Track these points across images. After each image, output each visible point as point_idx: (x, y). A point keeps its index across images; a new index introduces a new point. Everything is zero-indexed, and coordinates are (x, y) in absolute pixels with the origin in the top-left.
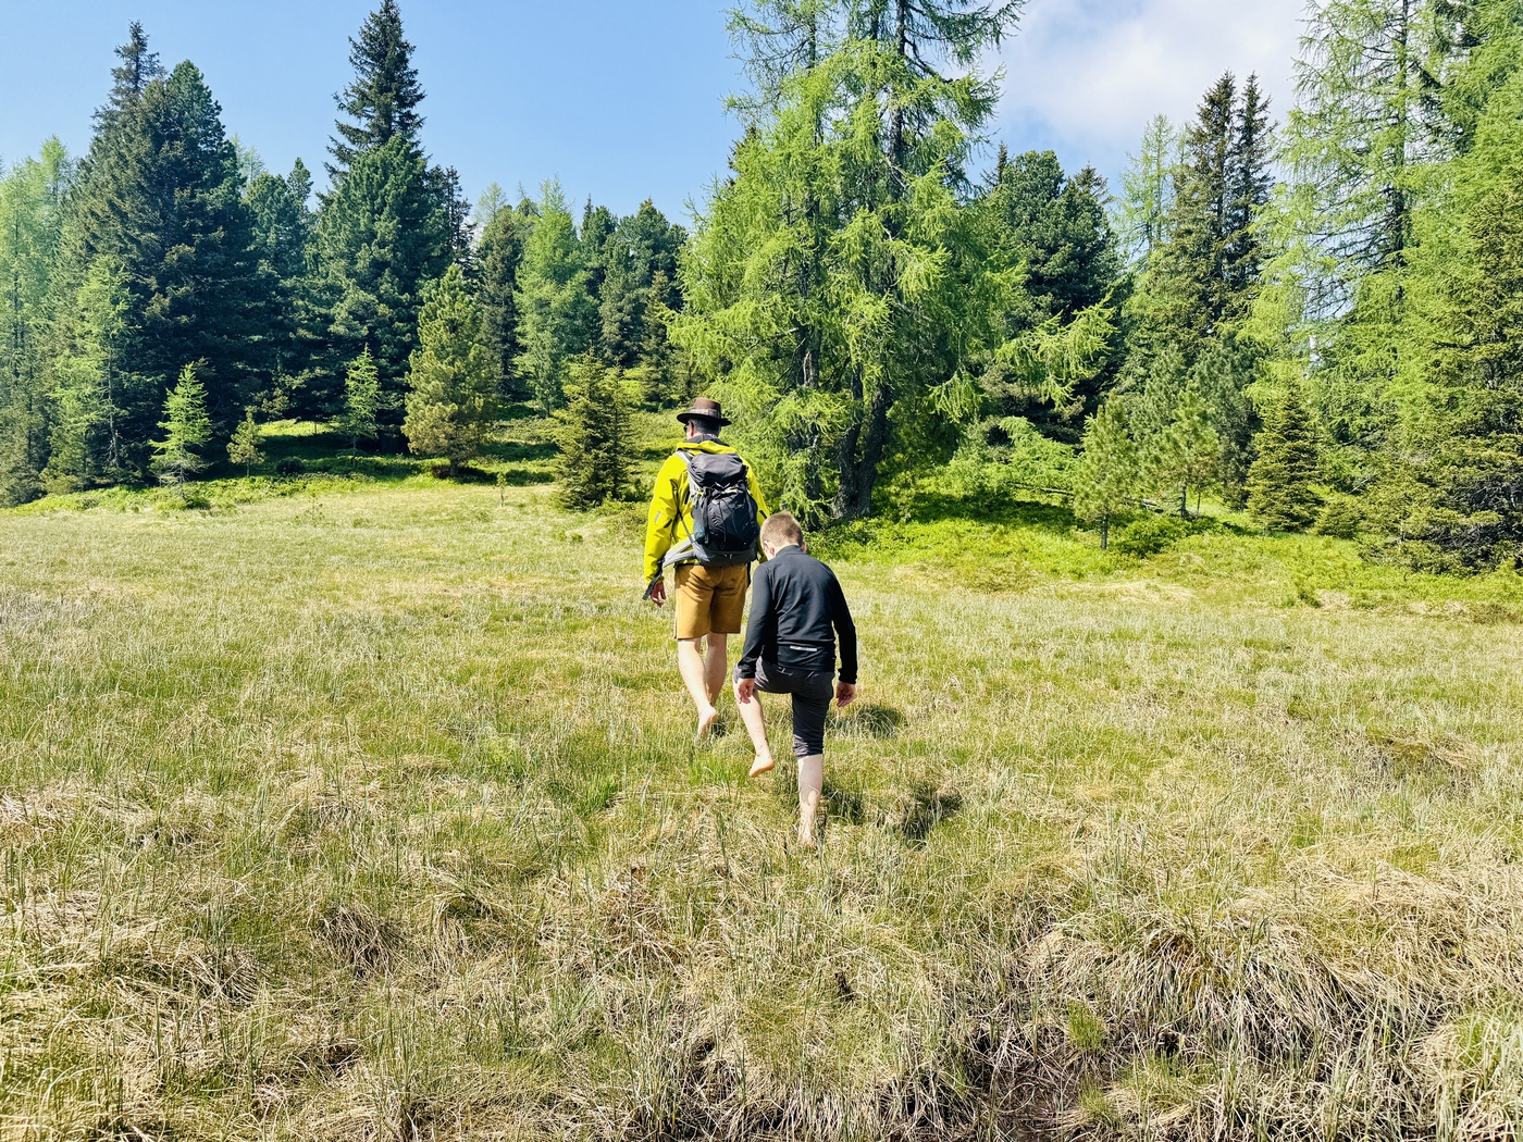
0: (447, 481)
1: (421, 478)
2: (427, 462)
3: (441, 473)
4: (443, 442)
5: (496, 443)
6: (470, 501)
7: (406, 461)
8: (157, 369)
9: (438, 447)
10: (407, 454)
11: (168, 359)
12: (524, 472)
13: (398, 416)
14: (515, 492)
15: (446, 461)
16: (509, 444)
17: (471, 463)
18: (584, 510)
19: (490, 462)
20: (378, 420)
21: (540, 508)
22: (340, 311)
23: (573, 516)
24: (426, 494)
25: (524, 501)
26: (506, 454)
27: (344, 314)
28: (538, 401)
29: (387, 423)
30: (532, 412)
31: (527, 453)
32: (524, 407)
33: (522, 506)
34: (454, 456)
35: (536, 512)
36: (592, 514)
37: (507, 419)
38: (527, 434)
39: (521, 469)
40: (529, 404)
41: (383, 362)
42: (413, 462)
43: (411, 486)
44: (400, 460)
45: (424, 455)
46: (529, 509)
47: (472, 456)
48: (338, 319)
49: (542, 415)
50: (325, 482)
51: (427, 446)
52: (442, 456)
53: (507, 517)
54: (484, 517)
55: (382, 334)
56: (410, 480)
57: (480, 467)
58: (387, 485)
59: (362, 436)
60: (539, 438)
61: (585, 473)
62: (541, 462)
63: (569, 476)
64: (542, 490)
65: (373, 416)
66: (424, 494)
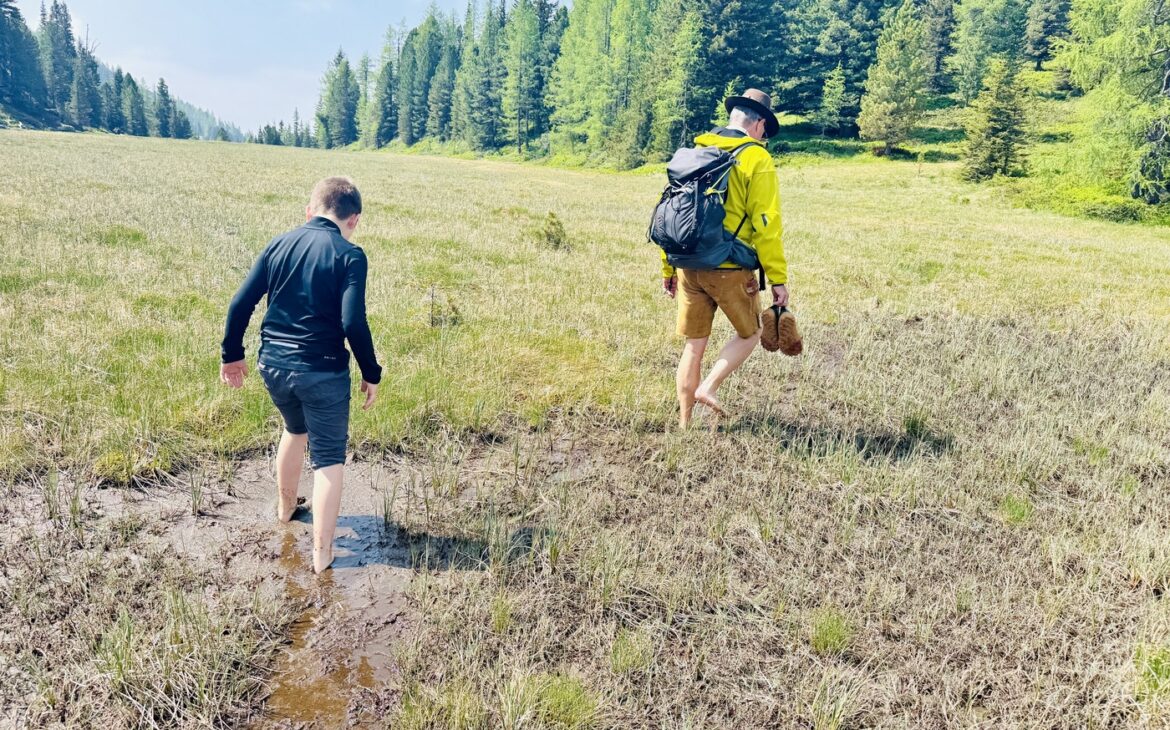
0: (881, 159)
1: (864, 156)
2: (870, 144)
3: (880, 153)
4: (884, 130)
5: (921, 128)
6: (897, 173)
7: (855, 144)
8: (712, 84)
9: (879, 134)
10: (857, 137)
11: (718, 78)
12: (939, 152)
13: (854, 111)
14: (930, 167)
15: (883, 144)
16: (931, 130)
17: (901, 146)
18: (978, 182)
19: (914, 144)
20: (841, 114)
21: (946, 179)
22: (824, 37)
23: (969, 186)
24: (866, 167)
25: (935, 174)
26: (927, 137)
27: (827, 39)
28: (960, 93)
29: (845, 116)
30: (954, 102)
31: (944, 137)
32: (947, 99)
33: (932, 177)
34: (890, 140)
35: (942, 183)
36: (983, 184)
37: (933, 109)
38: (947, 122)
39: (937, 150)
40: (952, 96)
41: (849, 72)
42: (862, 144)
43: (857, 162)
44: (851, 143)
45: (869, 139)
46: (937, 180)
47: (902, 140)
48: (822, 42)
49: (961, 105)
50: (802, 158)
51: (872, 133)
52: (882, 139)
53: (921, 185)
54: (905, 185)
55: (851, 51)
56: (857, 157)
57: (907, 148)
58: (841, 160)
59: (829, 126)
60: (955, 125)
61: (983, 155)
62: (953, 144)
63: (970, 157)
64: (950, 166)
65: (837, 112)
66: (865, 167)
